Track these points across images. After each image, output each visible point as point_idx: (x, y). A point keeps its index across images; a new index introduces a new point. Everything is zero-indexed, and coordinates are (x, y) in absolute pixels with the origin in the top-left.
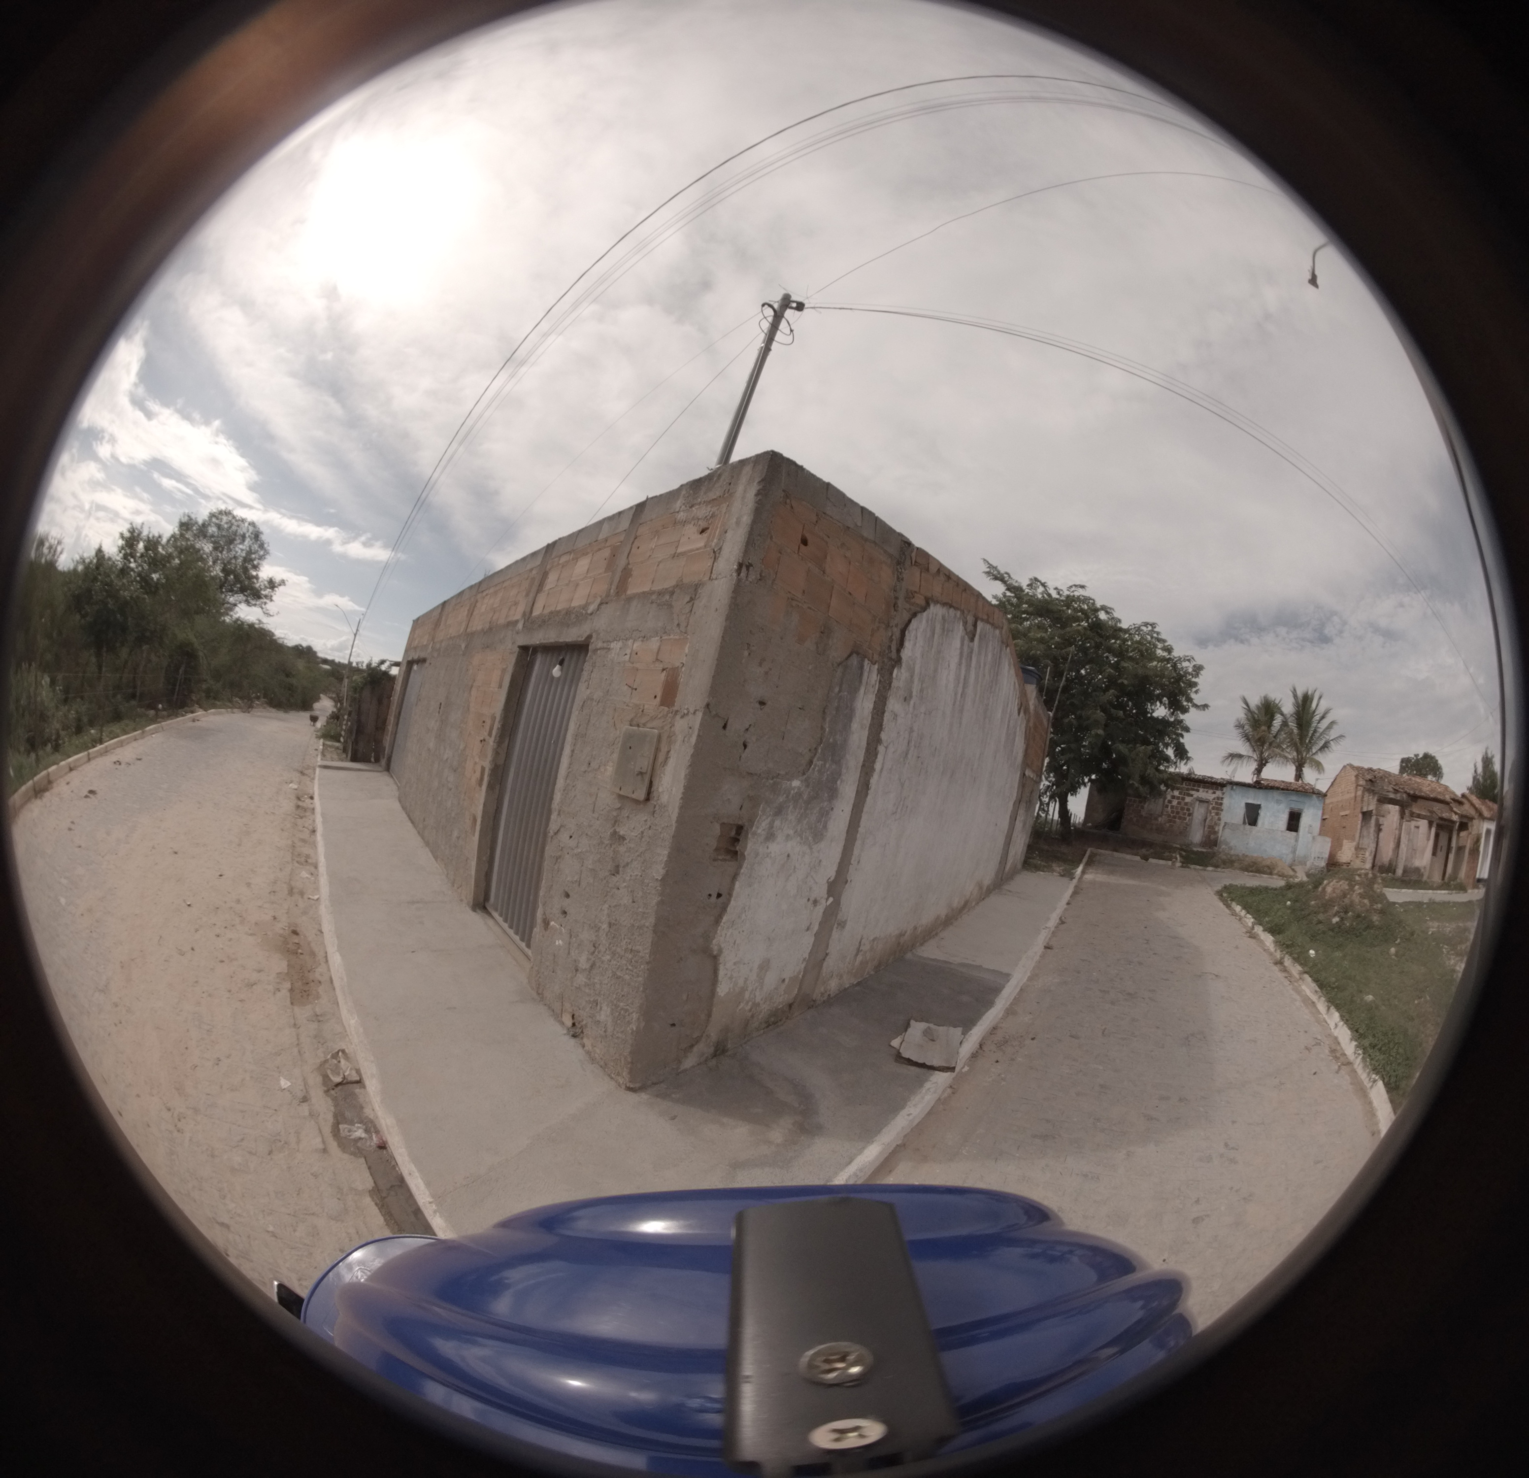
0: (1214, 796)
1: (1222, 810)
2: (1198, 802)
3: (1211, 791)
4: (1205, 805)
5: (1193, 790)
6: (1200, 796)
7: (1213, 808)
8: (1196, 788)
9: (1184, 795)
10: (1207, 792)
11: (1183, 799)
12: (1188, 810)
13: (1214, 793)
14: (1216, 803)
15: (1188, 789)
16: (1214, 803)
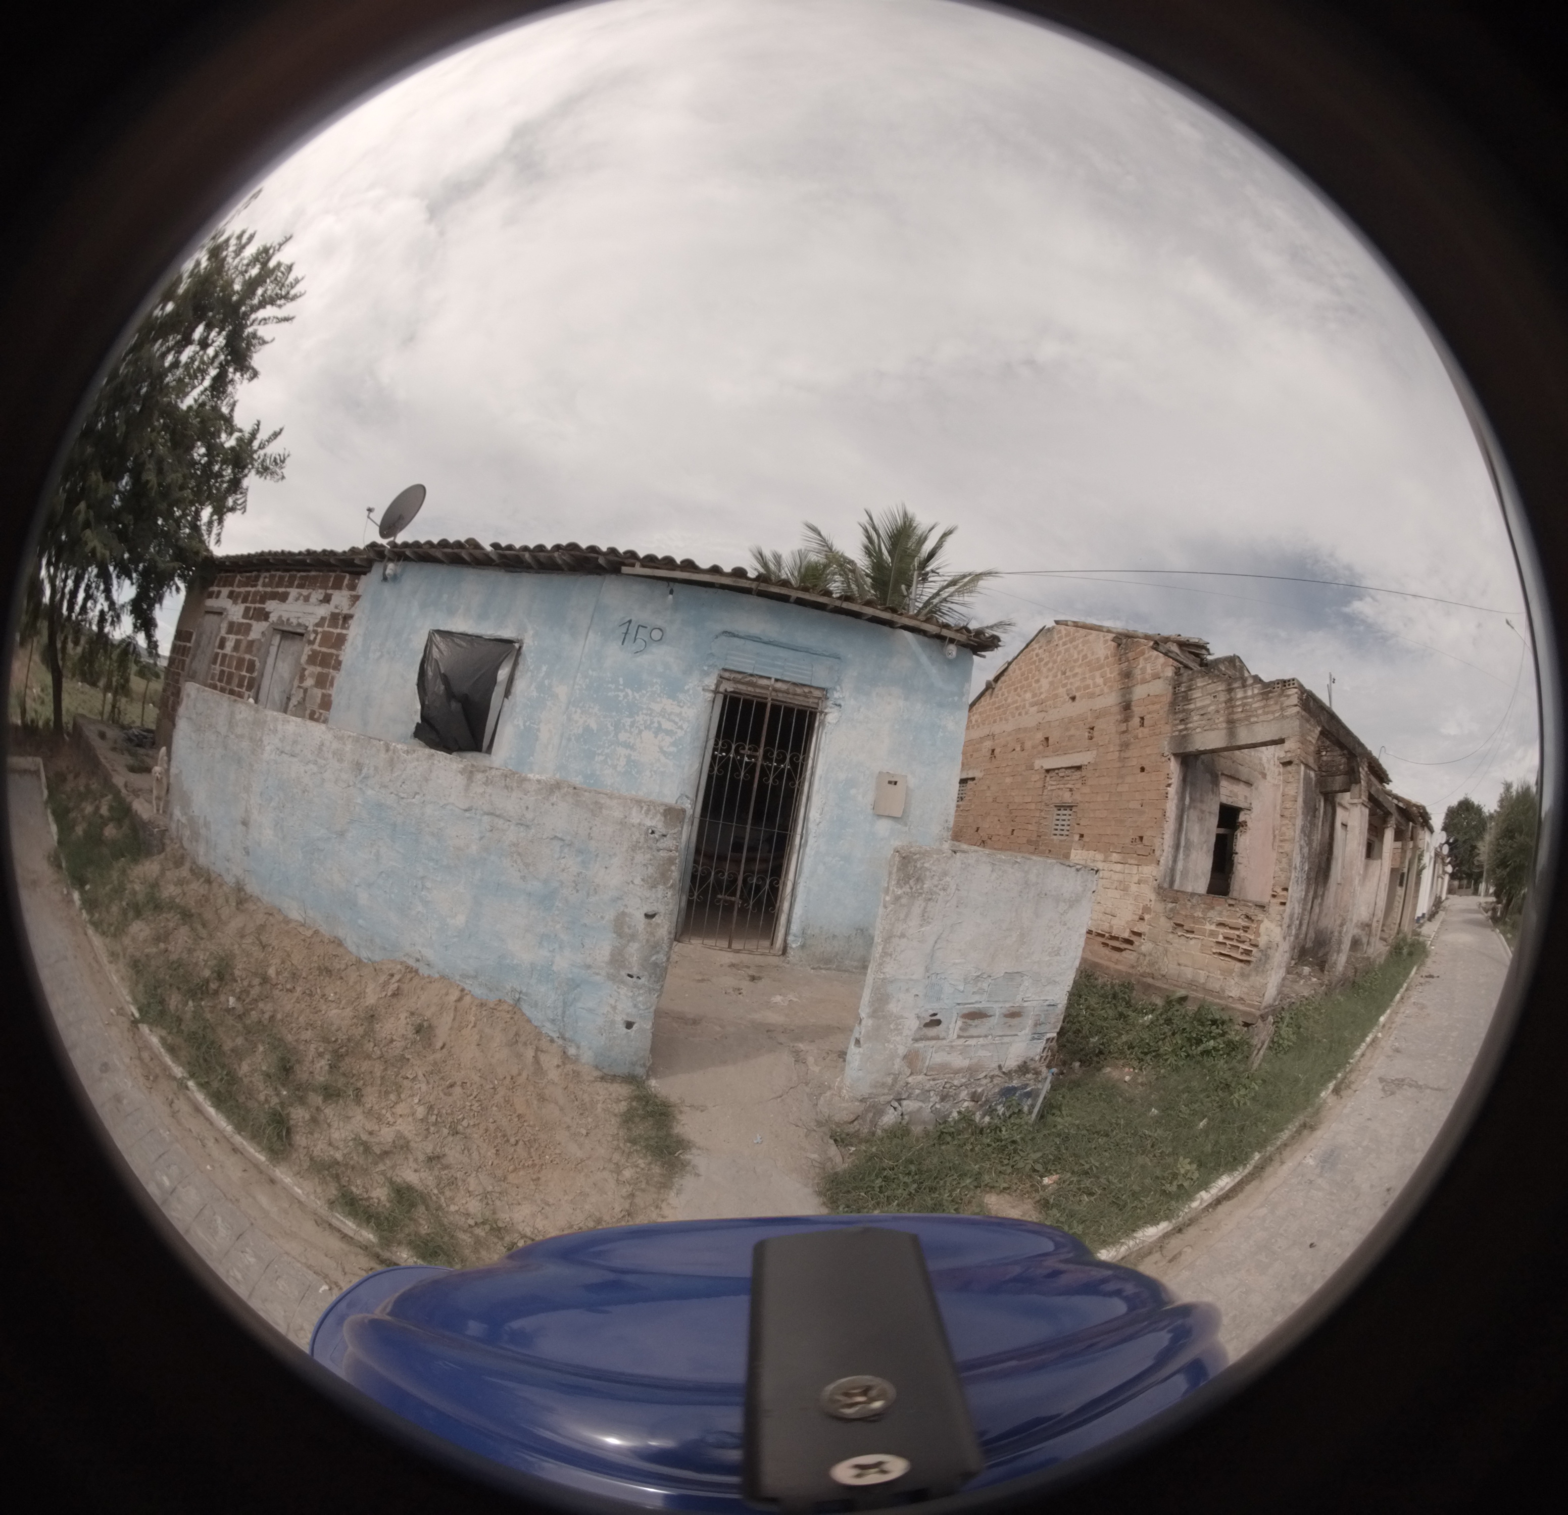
0: (323, 611)
1: (338, 665)
2: (277, 639)
3: (317, 595)
4: (293, 647)
5: (274, 596)
6: (285, 616)
7: (313, 659)
8: (281, 590)
9: (251, 619)
10: (307, 599)
11: (248, 628)
12: (251, 667)
13: (327, 599)
14: (326, 637)
15: (264, 598)
16: (319, 637)
